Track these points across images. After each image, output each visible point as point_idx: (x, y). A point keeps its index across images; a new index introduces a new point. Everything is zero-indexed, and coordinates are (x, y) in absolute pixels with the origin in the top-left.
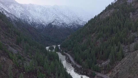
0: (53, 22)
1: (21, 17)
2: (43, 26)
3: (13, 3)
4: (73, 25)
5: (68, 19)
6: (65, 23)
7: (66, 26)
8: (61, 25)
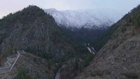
0: (85, 26)
1: (61, 23)
2: (77, 29)
3: (55, 12)
4: (103, 27)
5: (99, 22)
6: (96, 26)
7: (96, 28)
8: (92, 28)
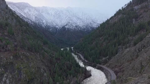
0: (66, 25)
1: (35, 20)
2: (56, 29)
3: (27, 7)
4: (87, 28)
5: (81, 22)
7: (79, 29)
8: (75, 28)
